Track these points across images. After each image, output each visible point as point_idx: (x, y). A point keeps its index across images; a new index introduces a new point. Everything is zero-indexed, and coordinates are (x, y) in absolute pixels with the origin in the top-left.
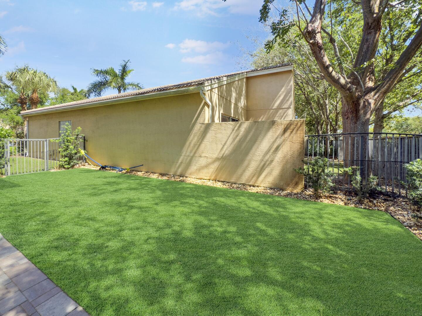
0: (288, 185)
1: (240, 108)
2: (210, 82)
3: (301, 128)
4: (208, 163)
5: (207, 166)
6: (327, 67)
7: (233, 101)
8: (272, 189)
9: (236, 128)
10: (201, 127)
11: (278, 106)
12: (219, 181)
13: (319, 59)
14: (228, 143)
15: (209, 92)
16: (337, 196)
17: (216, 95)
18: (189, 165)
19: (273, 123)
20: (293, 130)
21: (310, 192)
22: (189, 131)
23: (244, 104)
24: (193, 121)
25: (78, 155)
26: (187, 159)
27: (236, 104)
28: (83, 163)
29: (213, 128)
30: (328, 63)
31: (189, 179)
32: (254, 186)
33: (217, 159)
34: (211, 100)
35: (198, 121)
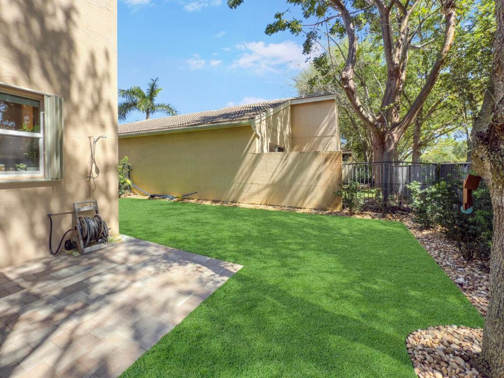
0: (329, 206)
1: (285, 136)
2: (259, 115)
3: (339, 158)
4: (259, 189)
5: (258, 192)
6: (358, 108)
7: (279, 130)
8: (316, 210)
9: (284, 158)
10: (252, 156)
11: (322, 134)
12: (270, 205)
13: (353, 101)
14: (278, 171)
15: (259, 124)
16: (367, 213)
17: (264, 126)
18: (241, 192)
19: (316, 154)
20: (333, 159)
21: (346, 211)
22: (240, 161)
23: (289, 132)
24: (245, 151)
25: (125, 184)
26: (239, 187)
27: (282, 133)
28: (128, 193)
29: (263, 158)
30: (359, 104)
31: (242, 204)
32: (300, 208)
33: (268, 186)
34: (260, 132)
35: (250, 151)
